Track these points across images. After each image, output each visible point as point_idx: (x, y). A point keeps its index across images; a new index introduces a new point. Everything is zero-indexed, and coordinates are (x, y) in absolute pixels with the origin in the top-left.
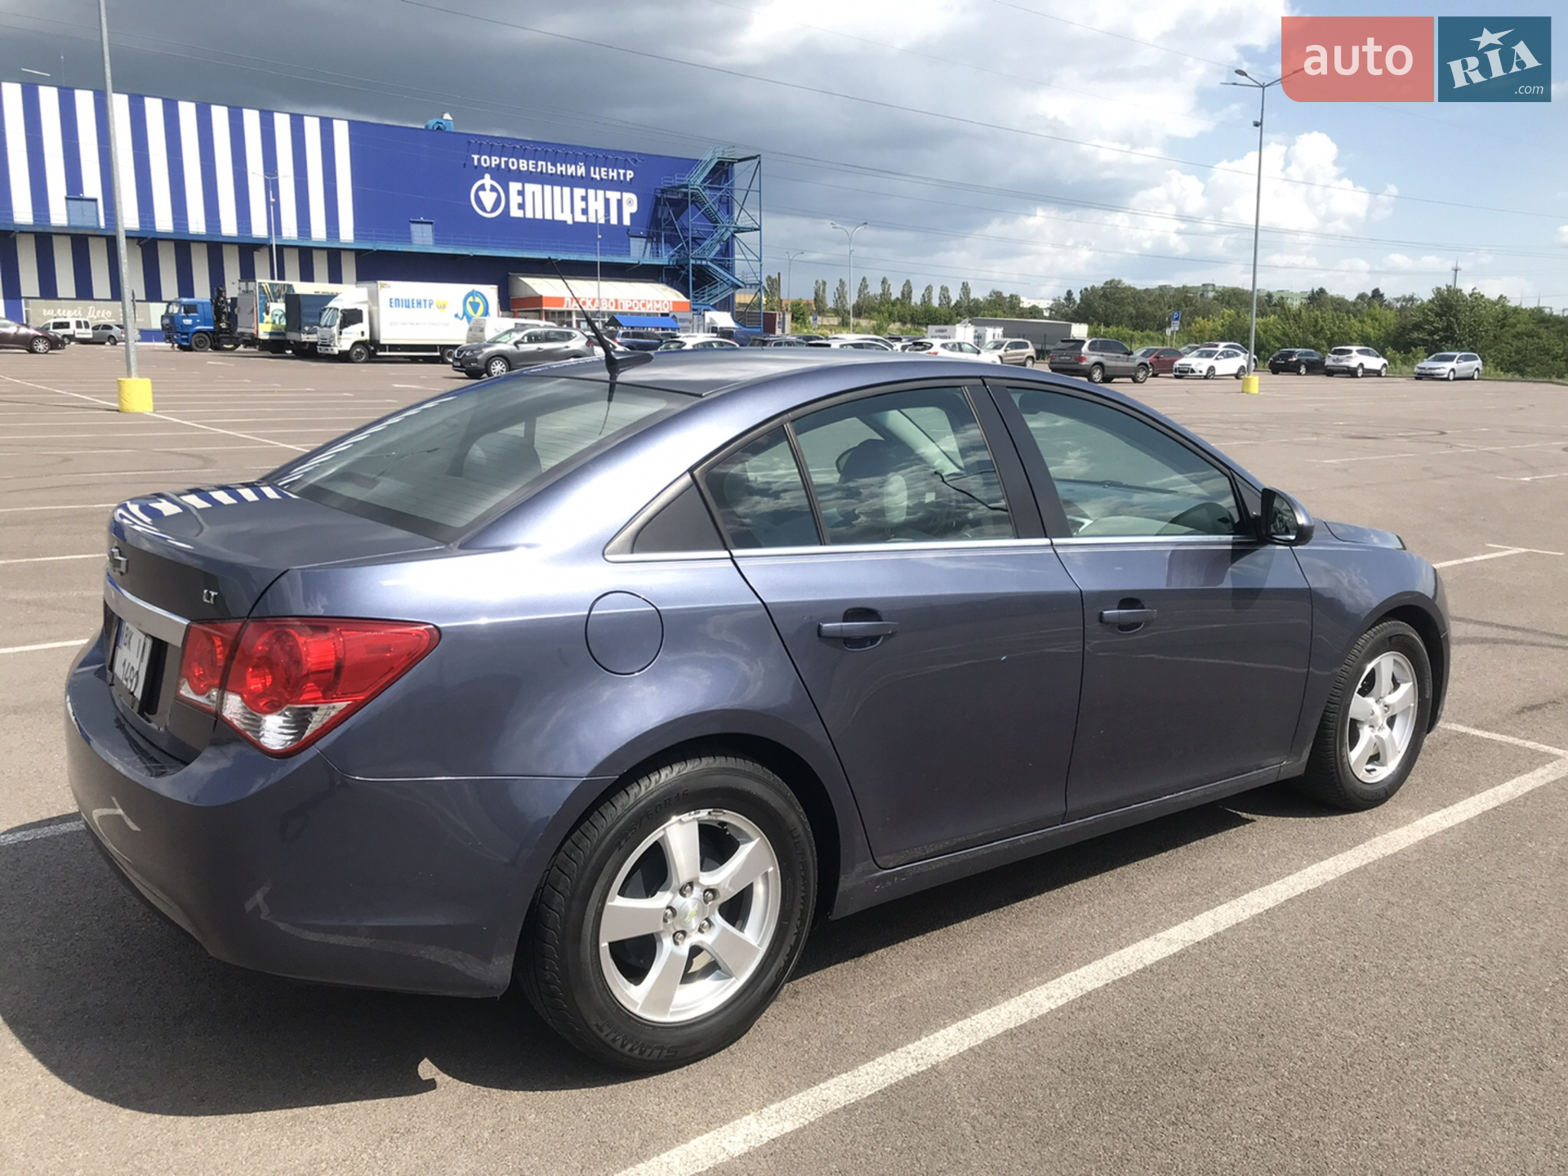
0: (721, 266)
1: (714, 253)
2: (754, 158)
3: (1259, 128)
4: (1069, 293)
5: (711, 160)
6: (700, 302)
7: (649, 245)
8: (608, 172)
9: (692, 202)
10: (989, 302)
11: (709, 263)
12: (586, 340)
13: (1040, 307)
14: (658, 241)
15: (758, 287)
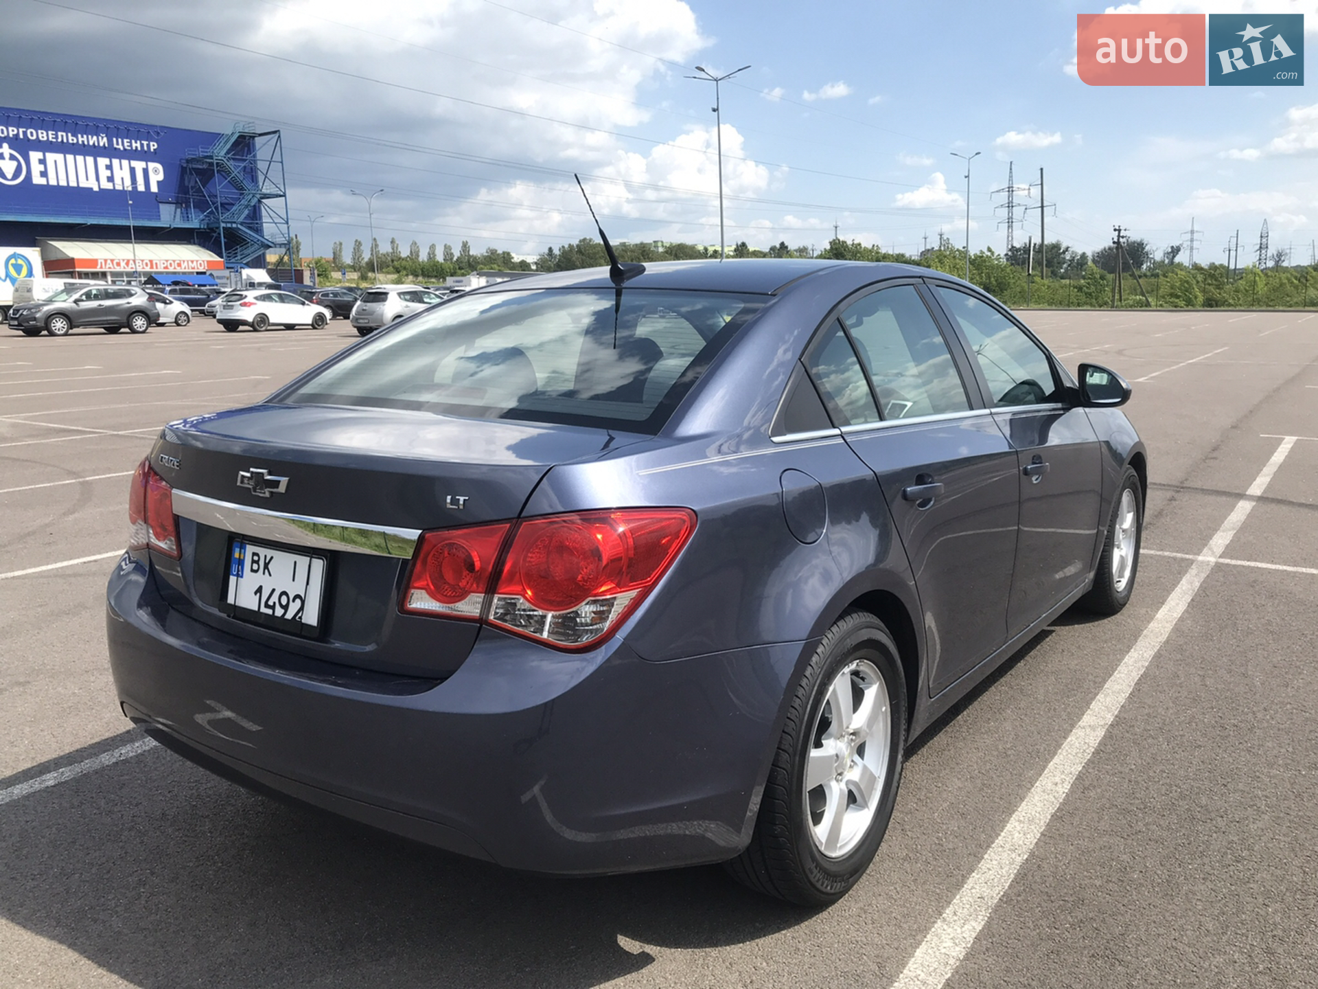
0: (250, 228)
1: (243, 216)
2: (275, 132)
3: (716, 113)
4: (550, 249)
5: (233, 134)
6: (233, 260)
7: (179, 210)
8: (131, 142)
9: (218, 171)
10: (485, 258)
11: (239, 226)
12: (147, 296)
13: (528, 261)
14: (188, 207)
15: (287, 246)
